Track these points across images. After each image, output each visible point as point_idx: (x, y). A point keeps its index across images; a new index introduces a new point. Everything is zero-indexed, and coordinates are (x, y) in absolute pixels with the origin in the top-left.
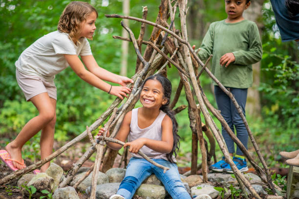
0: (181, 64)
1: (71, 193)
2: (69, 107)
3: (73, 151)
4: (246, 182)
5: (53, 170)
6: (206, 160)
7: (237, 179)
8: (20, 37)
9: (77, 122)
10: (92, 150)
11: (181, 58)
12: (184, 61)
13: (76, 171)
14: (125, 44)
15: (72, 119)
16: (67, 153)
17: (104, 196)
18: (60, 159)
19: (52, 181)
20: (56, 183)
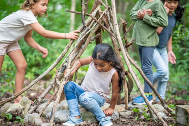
0: (111, 30)
1: (36, 118)
2: (35, 56)
3: (38, 86)
4: (155, 110)
5: (24, 101)
6: (127, 95)
7: (149, 108)
8: (4, 10)
9: (41, 67)
10: (51, 88)
11: (111, 26)
12: (113, 28)
13: (40, 102)
14: (73, 16)
15: (38, 65)
16: (34, 87)
17: (59, 120)
18: (29, 92)
19: (24, 109)
20: (26, 110)
